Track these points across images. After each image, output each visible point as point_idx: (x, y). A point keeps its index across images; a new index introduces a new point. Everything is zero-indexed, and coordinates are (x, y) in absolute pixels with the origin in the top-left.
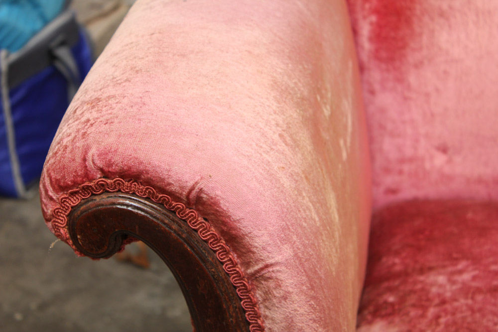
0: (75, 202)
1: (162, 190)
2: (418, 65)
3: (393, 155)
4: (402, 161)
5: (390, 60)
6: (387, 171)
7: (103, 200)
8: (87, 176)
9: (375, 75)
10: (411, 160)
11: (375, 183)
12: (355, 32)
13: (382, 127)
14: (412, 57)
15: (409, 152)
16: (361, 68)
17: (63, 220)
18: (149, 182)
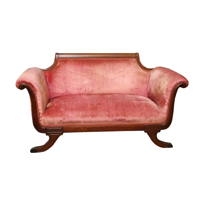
0: (19, 84)
1: (26, 83)
2: (53, 82)
3: (52, 92)
4: (52, 93)
5: (50, 82)
6: (51, 94)
7: (21, 84)
8: (20, 82)
9: (49, 84)
10: (54, 93)
11: (50, 95)
12: (46, 80)
13: (50, 89)
14: (53, 81)
15: (53, 92)
16: (47, 84)
17: (18, 86)
18: (25, 82)
